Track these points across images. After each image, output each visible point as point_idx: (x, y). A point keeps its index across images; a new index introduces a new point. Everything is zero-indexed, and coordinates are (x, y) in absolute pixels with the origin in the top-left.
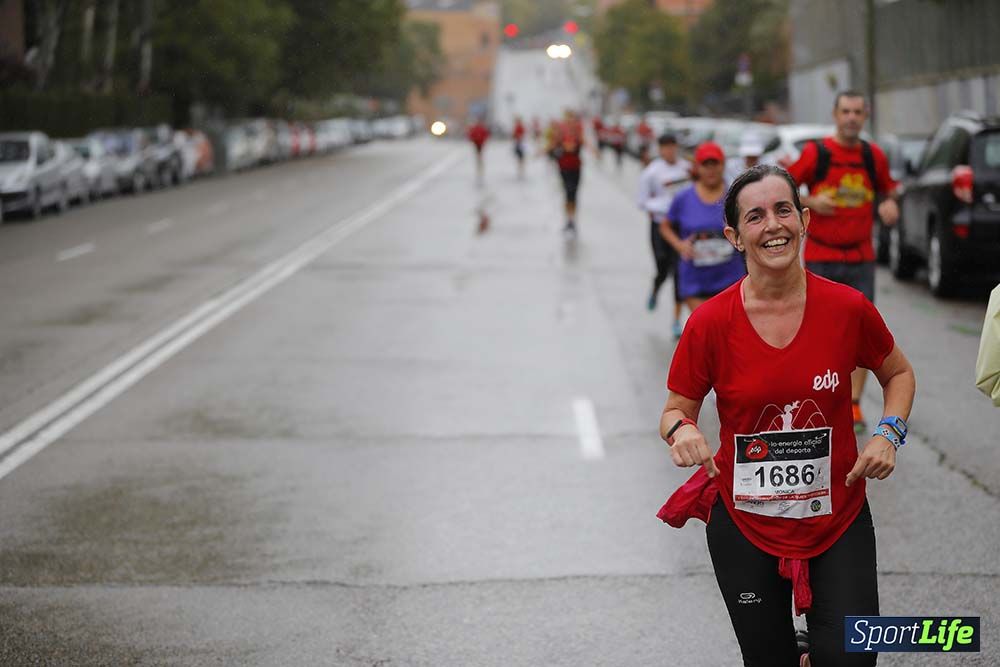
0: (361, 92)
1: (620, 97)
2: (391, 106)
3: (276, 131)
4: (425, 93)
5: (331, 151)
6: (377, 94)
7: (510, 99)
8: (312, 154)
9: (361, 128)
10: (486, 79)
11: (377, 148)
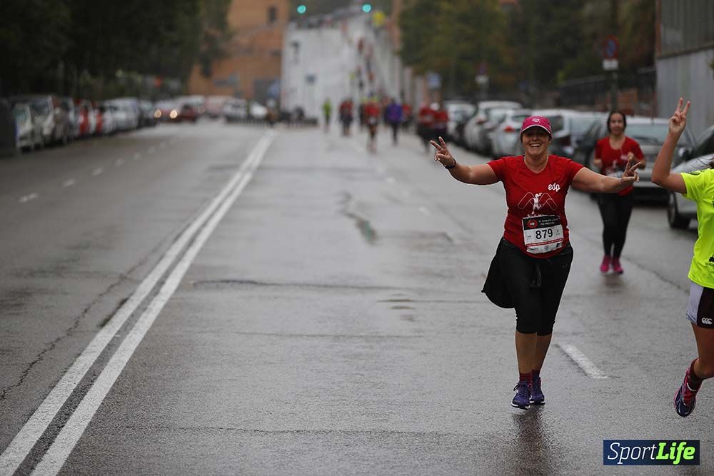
0: (143, 71)
2: (174, 84)
3: (66, 108)
4: (207, 73)
5: (119, 131)
6: (158, 70)
7: (311, 79)
8: (99, 133)
9: (146, 106)
11: (161, 130)
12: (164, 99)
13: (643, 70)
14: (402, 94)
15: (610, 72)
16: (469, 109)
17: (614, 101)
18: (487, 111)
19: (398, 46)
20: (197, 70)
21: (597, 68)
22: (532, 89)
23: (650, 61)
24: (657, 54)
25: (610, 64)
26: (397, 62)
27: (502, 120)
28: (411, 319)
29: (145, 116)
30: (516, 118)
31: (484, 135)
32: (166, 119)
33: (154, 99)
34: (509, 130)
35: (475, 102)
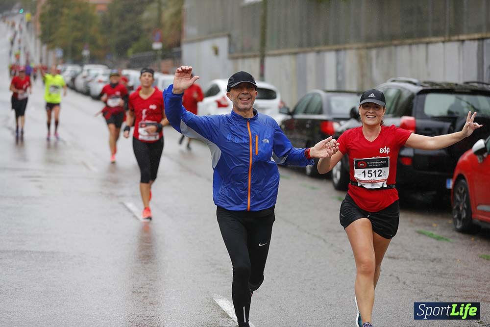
1: (58, 54)
13: (176, 50)
14: (41, 61)
15: (156, 51)
16: (77, 68)
17: (159, 66)
18: (88, 70)
19: (39, 33)
21: (149, 48)
22: (114, 58)
23: (179, 44)
24: (184, 40)
25: (157, 46)
26: (39, 42)
27: (96, 76)
28: (41, 187)
30: (104, 75)
31: (87, 84)
34: (100, 82)
35: (82, 65)
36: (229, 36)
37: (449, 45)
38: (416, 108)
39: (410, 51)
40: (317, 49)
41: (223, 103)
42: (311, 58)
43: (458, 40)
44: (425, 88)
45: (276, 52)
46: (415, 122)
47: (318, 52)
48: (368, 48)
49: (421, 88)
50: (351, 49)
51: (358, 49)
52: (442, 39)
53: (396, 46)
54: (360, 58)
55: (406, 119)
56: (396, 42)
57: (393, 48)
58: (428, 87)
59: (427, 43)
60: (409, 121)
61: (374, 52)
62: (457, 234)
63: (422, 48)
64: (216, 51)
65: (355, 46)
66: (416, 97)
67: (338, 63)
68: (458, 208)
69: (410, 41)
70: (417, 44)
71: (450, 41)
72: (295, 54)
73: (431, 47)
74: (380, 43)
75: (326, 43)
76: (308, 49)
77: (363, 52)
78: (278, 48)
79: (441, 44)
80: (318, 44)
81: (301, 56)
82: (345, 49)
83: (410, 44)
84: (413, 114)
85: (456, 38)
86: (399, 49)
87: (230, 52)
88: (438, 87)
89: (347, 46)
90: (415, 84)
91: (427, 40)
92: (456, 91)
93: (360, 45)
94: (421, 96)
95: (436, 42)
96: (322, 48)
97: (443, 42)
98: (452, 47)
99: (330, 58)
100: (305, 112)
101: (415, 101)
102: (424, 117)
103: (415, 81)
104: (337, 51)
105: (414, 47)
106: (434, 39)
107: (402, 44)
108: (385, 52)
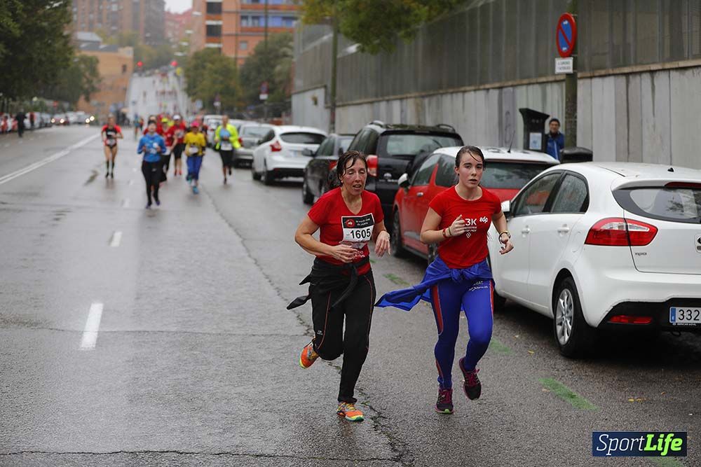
0: (49, 98)
1: (199, 105)
2: (66, 105)
4: (87, 99)
6: (58, 98)
9: (46, 117)
10: (125, 90)
11: (54, 129)
12: (59, 113)
15: (263, 101)
20: (82, 98)
25: (263, 97)
29: (45, 121)
32: (58, 124)
33: (53, 113)
36: (325, 87)
37: (478, 92)
38: (379, 147)
39: (452, 99)
40: (387, 98)
41: (276, 147)
42: (383, 105)
43: (484, 89)
44: (389, 130)
45: (358, 101)
46: (378, 161)
47: (388, 101)
48: (423, 97)
49: (384, 130)
50: (411, 97)
51: (415, 97)
52: (473, 88)
53: (442, 94)
54: (417, 105)
55: (371, 157)
56: (441, 92)
57: (439, 96)
58: (392, 128)
59: (464, 92)
60: (373, 159)
61: (426, 101)
62: (394, 259)
63: (460, 95)
64: (316, 102)
65: (413, 95)
66: (380, 138)
67: (402, 111)
68: (395, 236)
69: (451, 90)
70: (457, 92)
71: (479, 89)
72: (372, 103)
73: (467, 95)
74: (432, 93)
75: (394, 93)
76: (381, 99)
77: (418, 100)
78: (360, 98)
79: (473, 93)
80: (388, 94)
81: (376, 104)
82: (407, 98)
83: (452, 93)
84: (377, 152)
85: (482, 87)
86: (444, 97)
87: (326, 103)
88: (399, 129)
89: (409, 95)
90: (381, 126)
91: (463, 89)
92: (417, 132)
93: (417, 94)
94: (384, 137)
95: (470, 91)
96: (392, 97)
97: (475, 90)
98: (481, 94)
99: (396, 105)
100: (323, 154)
101: (379, 141)
102: (386, 155)
103: (382, 123)
104: (401, 99)
105: (454, 95)
106: (468, 88)
107: (446, 93)
108: (434, 99)
